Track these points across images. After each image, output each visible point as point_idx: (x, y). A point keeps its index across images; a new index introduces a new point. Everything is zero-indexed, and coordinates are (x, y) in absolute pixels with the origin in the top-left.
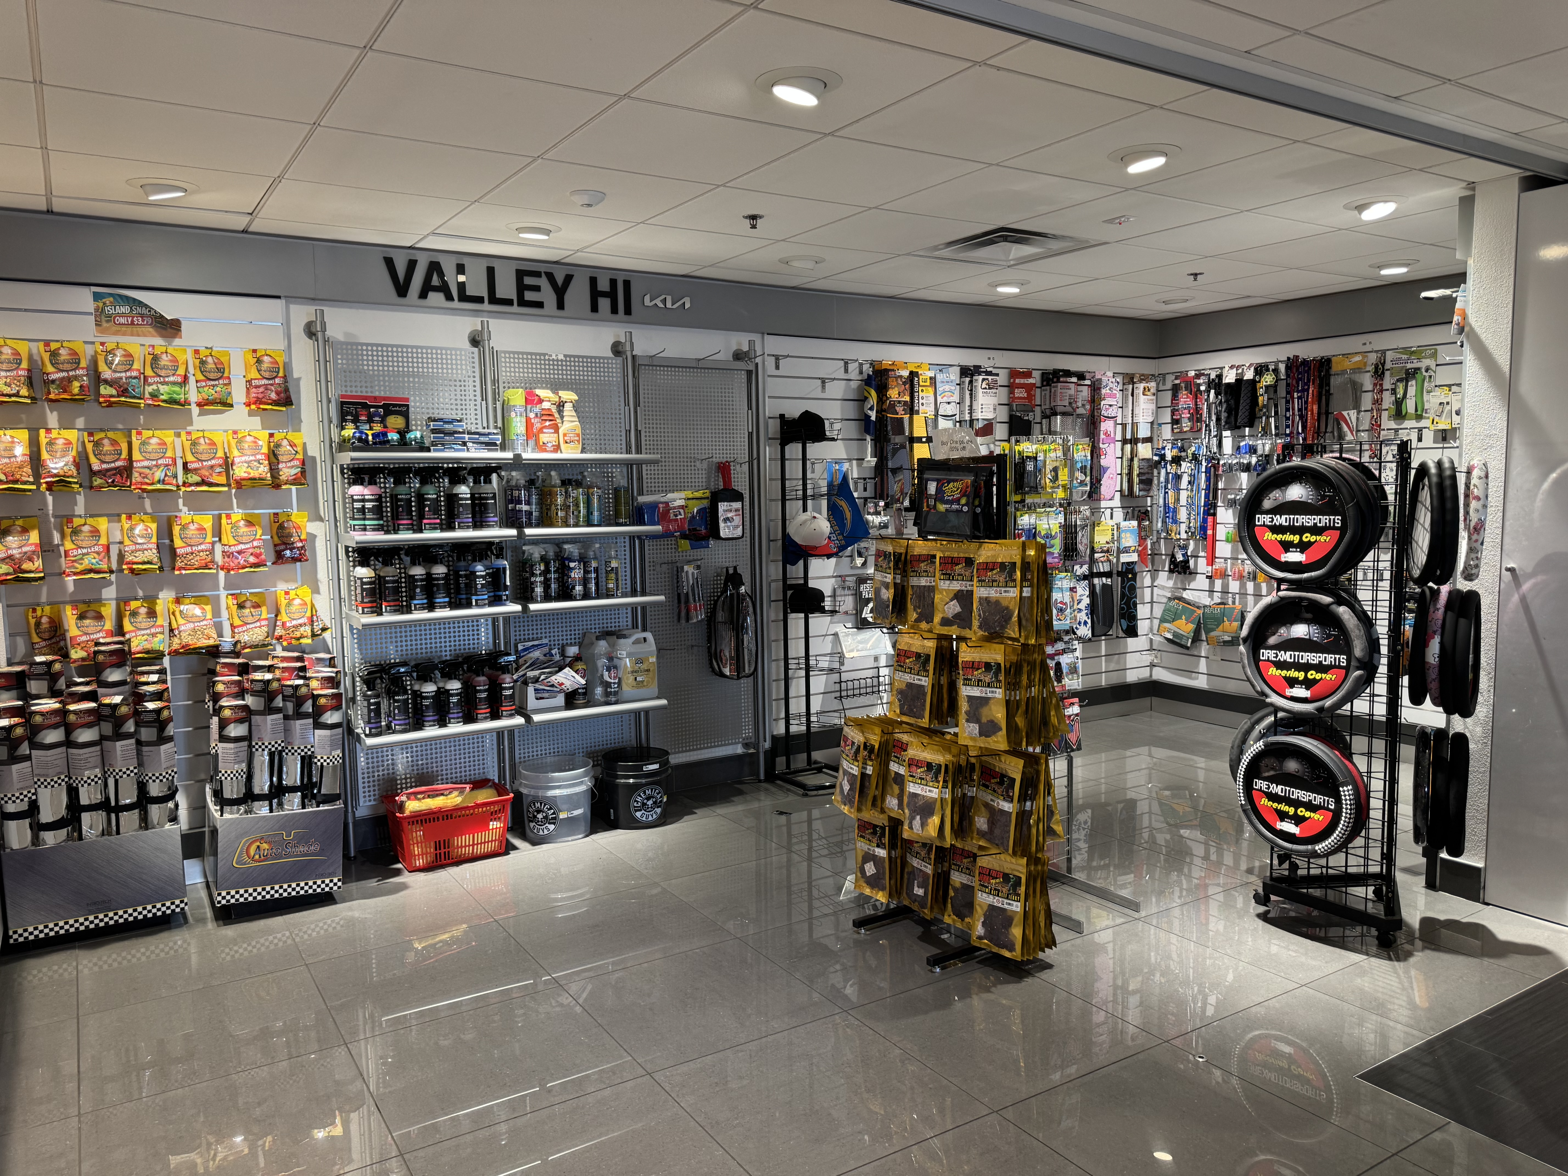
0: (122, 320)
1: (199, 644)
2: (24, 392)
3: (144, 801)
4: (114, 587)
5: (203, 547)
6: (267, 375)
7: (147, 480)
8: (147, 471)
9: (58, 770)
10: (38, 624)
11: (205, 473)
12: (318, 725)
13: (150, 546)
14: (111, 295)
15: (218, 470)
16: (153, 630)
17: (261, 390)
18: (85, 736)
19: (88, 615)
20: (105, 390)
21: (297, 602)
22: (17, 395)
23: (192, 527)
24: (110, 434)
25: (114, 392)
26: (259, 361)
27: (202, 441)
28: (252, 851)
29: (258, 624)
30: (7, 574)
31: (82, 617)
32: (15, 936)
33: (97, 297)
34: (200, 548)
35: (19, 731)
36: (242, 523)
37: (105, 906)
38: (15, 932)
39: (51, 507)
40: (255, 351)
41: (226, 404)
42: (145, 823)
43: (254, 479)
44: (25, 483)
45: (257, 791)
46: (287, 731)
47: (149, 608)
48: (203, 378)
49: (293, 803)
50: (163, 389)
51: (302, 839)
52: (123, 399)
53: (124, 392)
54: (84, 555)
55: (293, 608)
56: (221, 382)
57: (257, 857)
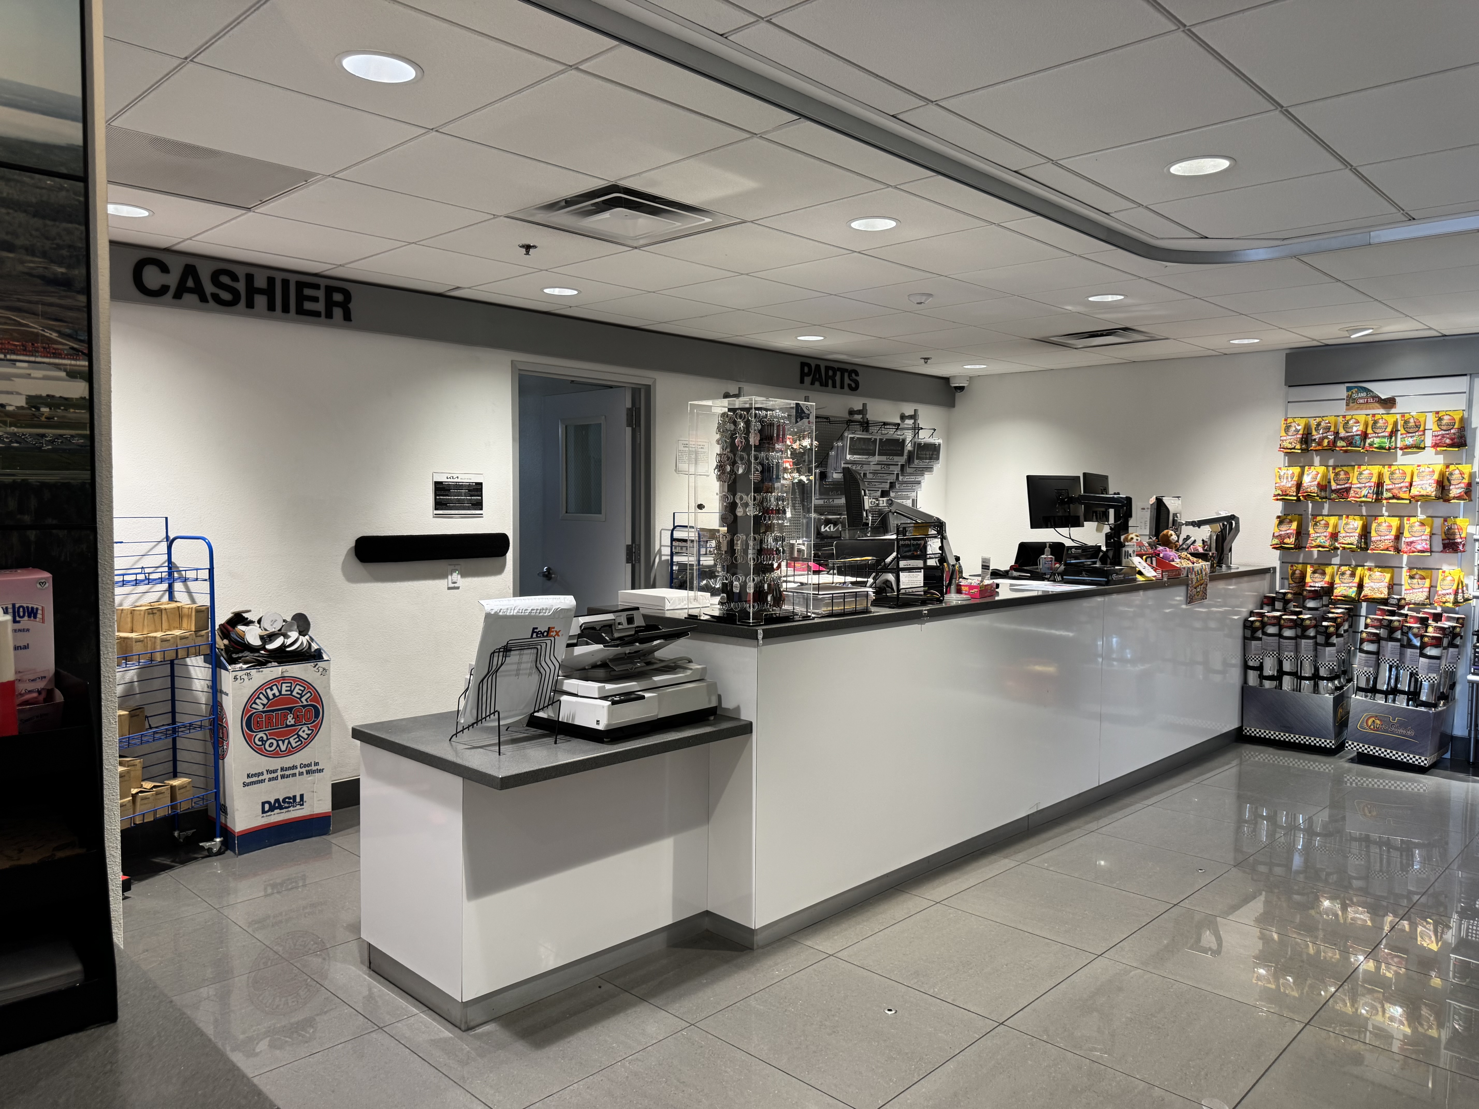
0: (1361, 401)
1: (1375, 596)
2: (1298, 447)
3: (1316, 677)
4: (1339, 558)
5: (1388, 537)
6: (1444, 428)
7: (1357, 496)
8: (1358, 490)
9: (1273, 648)
10: (1294, 573)
11: (1396, 491)
12: (1422, 655)
13: (1354, 534)
14: (1356, 387)
15: (1404, 489)
16: (1351, 585)
17: (1439, 438)
18: (1287, 633)
19: (1318, 571)
20: (1340, 443)
21: (1449, 578)
22: (1294, 448)
23: (1384, 525)
24: (1345, 468)
25: (1345, 444)
26: (1440, 419)
27: (1397, 472)
28: (1370, 722)
29: (1421, 590)
30: (1277, 544)
31: (1314, 572)
32: (1246, 731)
33: (1349, 389)
34: (1386, 538)
35: (1258, 624)
36: (1418, 523)
37: (1290, 730)
38: (1246, 729)
39: (1310, 510)
40: (1437, 413)
41: (1419, 447)
42: (1316, 689)
43: (1423, 496)
44: (1291, 496)
45: (1379, 687)
46: (1402, 655)
47: (1352, 571)
48: (1405, 432)
49: (1401, 702)
50: (1377, 440)
51: (1402, 725)
52: (1349, 448)
53: (1350, 444)
54: (1318, 537)
55: (1446, 582)
56: (1417, 434)
57: (1372, 727)
